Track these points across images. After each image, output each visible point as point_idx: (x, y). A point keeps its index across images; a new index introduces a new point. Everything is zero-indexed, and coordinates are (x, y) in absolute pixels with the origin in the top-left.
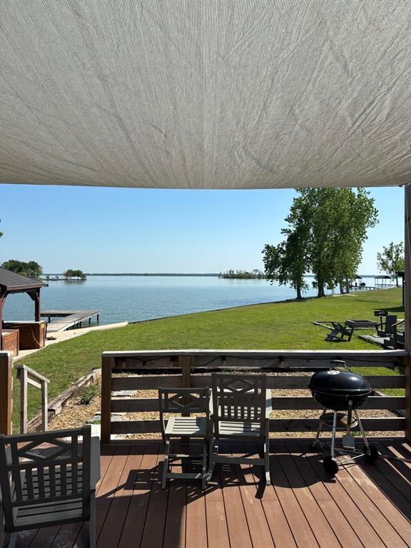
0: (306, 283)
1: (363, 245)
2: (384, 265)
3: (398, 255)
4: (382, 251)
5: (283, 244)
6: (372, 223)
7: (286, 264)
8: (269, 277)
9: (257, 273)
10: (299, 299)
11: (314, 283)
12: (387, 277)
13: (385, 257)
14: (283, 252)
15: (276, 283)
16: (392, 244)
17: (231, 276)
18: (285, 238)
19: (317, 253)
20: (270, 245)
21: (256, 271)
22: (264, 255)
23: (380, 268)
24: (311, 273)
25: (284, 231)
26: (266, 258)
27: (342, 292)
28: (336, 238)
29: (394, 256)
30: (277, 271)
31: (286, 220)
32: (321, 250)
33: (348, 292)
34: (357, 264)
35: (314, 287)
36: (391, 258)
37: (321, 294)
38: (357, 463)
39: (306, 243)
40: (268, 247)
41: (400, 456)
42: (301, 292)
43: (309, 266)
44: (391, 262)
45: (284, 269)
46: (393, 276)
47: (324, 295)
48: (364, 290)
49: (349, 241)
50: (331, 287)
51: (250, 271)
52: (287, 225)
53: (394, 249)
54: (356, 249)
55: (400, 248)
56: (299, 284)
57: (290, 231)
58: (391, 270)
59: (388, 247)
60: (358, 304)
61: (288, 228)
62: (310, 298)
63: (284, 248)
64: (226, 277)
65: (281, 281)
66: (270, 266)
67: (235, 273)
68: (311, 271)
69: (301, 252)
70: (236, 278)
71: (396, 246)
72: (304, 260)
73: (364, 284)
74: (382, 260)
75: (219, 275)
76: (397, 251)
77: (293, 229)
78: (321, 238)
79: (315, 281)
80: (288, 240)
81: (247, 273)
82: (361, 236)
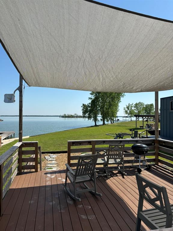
0: (98, 119)
1: (119, 104)
2: (126, 112)
3: (131, 108)
4: (126, 107)
5: (89, 104)
6: (123, 96)
7: (91, 111)
8: (84, 117)
9: (76, 115)
10: (96, 125)
11: (101, 119)
12: (127, 117)
13: (126, 109)
14: (89, 107)
15: (87, 119)
16: (129, 104)
17: (65, 117)
18: (90, 101)
19: (102, 108)
20: (85, 104)
21: (75, 114)
22: (82, 108)
23: (125, 113)
24: (100, 115)
25: (90, 98)
26: (83, 109)
27: (111, 123)
28: (110, 102)
29: (130, 108)
30: (87, 115)
31: (90, 94)
32: (104, 106)
33: (113, 123)
34: (117, 112)
35: (101, 121)
36: (129, 110)
37: (104, 124)
38: (145, 170)
39: (98, 103)
40: (84, 105)
41: (155, 168)
42: (96, 123)
43: (99, 113)
44: (129, 111)
45: (90, 114)
46: (129, 117)
47: (105, 124)
48: (119, 122)
49: (114, 102)
50: (108, 121)
51: (73, 114)
52: (90, 96)
53: (130, 106)
54: (116, 106)
55: (132, 105)
56: (96, 120)
57: (92, 99)
58: (129, 114)
59: (128, 105)
60: (119, 127)
61: (91, 97)
62: (100, 125)
63: (90, 105)
64: (63, 117)
65: (89, 119)
66: (84, 113)
67: (67, 115)
68: (100, 114)
69: (97, 107)
70: (67, 117)
71: (131, 105)
72: (98, 110)
73: (119, 120)
74: (126, 110)
75: (60, 116)
76: (131, 107)
77: (93, 97)
78: (104, 102)
79: (102, 118)
80: (91, 102)
81: (72, 115)
82: (119, 101)
